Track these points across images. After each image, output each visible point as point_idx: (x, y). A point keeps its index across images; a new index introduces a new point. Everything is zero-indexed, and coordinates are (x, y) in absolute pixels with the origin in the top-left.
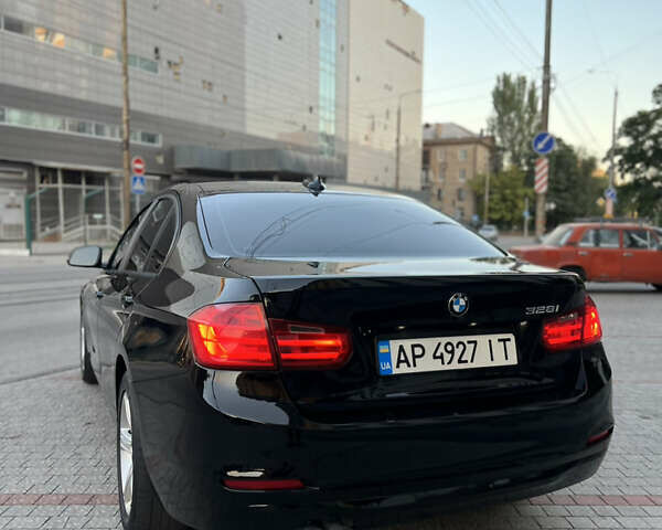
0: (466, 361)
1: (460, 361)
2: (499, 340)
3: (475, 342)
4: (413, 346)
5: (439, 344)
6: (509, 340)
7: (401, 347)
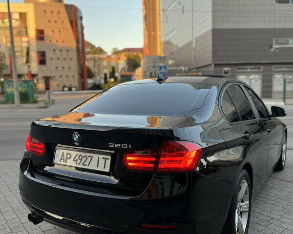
0: (86, 165)
1: (83, 164)
2: (103, 158)
3: (92, 157)
4: (68, 154)
5: (77, 155)
6: (108, 159)
7: (63, 153)
